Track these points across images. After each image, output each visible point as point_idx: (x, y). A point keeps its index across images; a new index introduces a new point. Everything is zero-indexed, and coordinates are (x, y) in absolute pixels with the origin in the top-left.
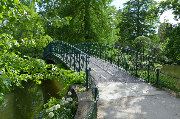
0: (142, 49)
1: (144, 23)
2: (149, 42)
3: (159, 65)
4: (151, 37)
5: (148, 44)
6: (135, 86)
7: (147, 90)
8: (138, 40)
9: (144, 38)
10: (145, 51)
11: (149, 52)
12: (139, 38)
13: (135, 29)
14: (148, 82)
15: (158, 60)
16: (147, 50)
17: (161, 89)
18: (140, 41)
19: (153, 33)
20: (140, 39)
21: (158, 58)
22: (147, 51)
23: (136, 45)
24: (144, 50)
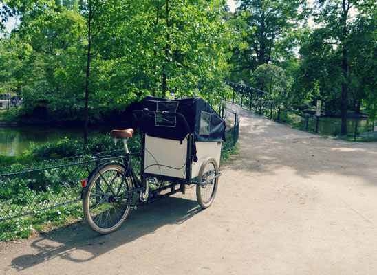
0: (268, 87)
1: (274, 38)
2: (280, 74)
3: (295, 116)
4: (285, 65)
5: (279, 79)
6: (260, 121)
7: (269, 123)
8: (261, 70)
9: (273, 68)
10: (273, 92)
11: (280, 93)
12: (263, 66)
13: (256, 49)
14: (271, 118)
15: (295, 108)
16: (277, 88)
17: (281, 123)
18: (265, 72)
19: (289, 58)
20: (265, 69)
21: (294, 104)
22: (276, 91)
23: (257, 79)
24: (272, 88)
